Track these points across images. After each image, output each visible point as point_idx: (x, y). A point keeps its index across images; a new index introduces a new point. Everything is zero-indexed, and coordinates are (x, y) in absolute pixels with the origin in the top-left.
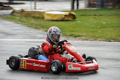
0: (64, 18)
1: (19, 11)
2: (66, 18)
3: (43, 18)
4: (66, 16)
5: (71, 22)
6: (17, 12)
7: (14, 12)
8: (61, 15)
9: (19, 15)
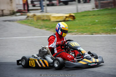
0: (65, 19)
1: (32, 16)
2: (67, 19)
3: (50, 20)
4: (66, 17)
5: (71, 21)
6: (30, 16)
7: (28, 17)
8: (63, 16)
9: (32, 18)
